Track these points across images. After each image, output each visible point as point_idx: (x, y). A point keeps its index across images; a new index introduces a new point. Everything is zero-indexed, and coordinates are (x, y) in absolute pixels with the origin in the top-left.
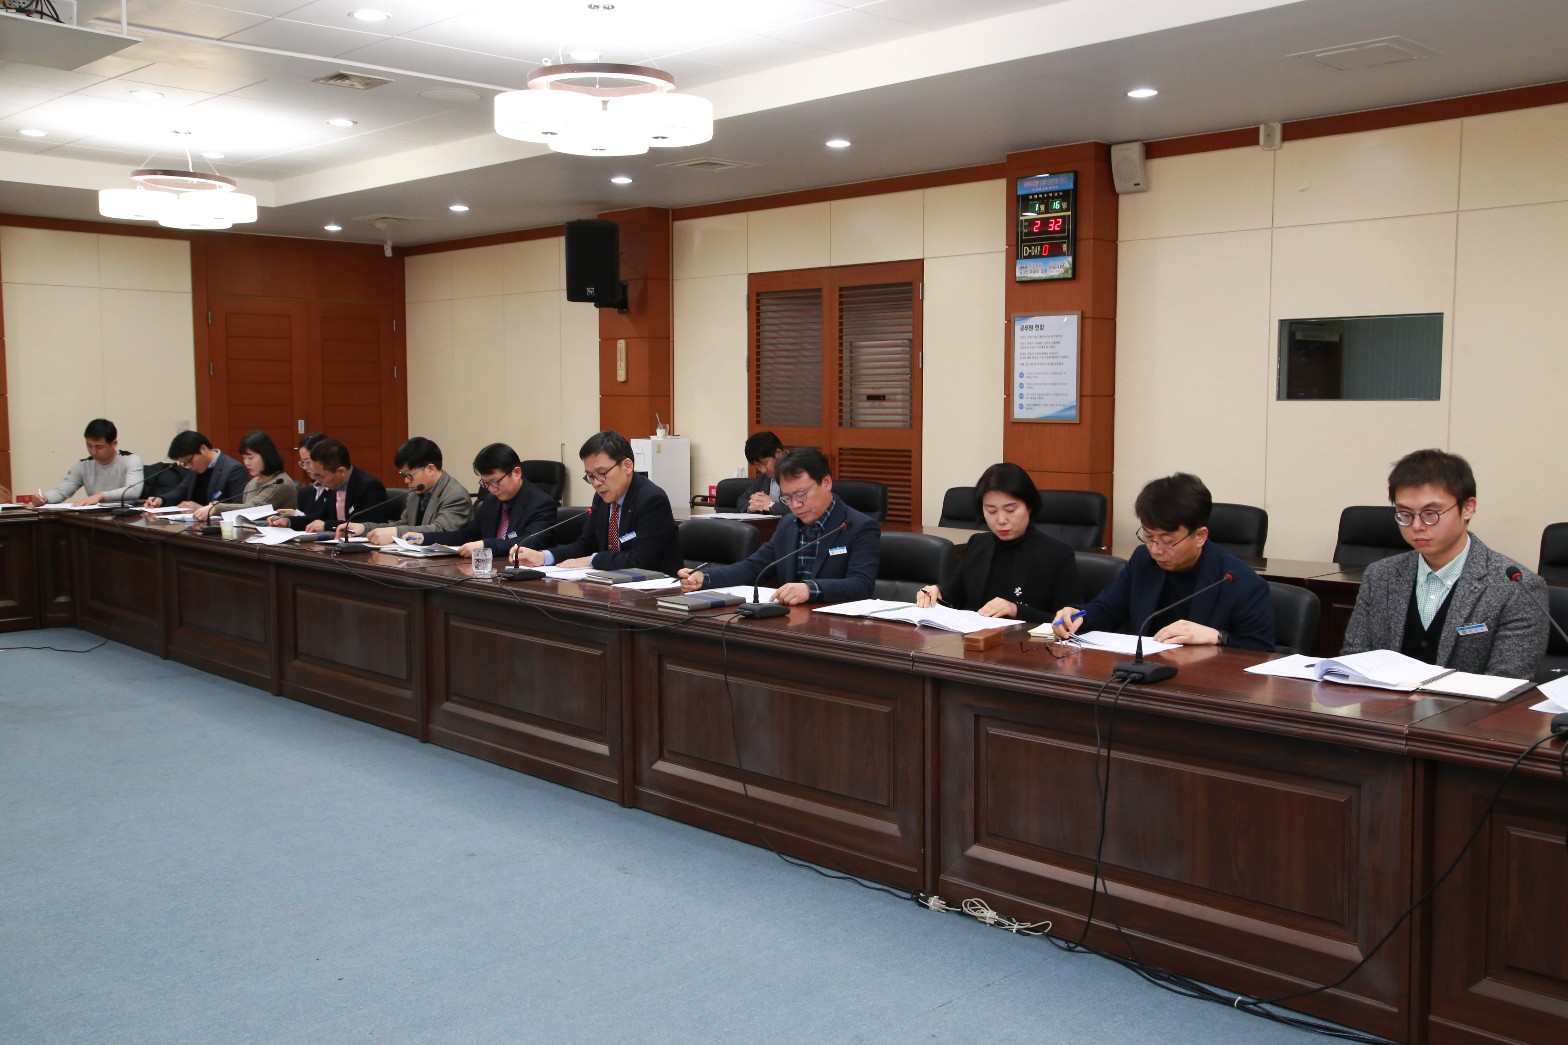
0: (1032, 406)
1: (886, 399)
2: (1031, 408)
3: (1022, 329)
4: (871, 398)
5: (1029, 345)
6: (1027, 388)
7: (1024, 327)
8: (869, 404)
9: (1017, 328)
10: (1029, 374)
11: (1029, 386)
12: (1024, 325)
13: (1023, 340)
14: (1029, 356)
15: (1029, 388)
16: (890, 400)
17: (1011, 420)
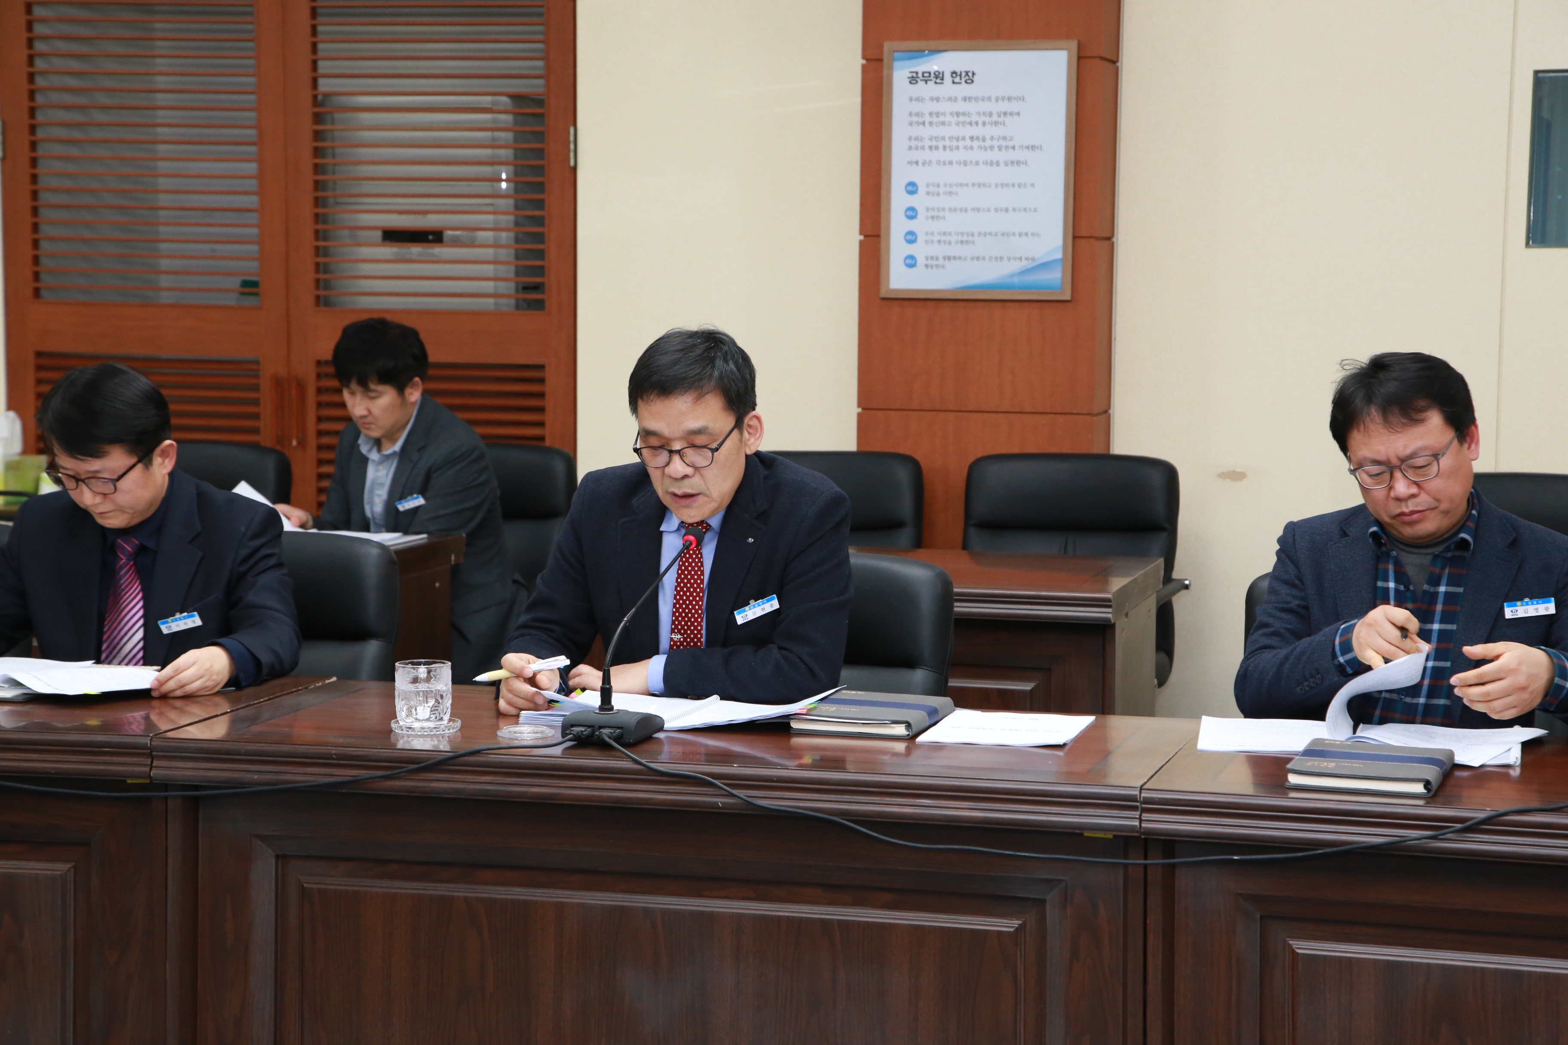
0: (941, 262)
1: (445, 239)
2: (937, 266)
3: (913, 80)
4: (392, 236)
5: (935, 119)
6: (927, 218)
7: (920, 75)
8: (389, 251)
9: (900, 74)
10: (933, 185)
11: (931, 213)
12: (920, 69)
13: (916, 107)
14: (934, 143)
15: (933, 217)
16: (456, 243)
17: (883, 294)
